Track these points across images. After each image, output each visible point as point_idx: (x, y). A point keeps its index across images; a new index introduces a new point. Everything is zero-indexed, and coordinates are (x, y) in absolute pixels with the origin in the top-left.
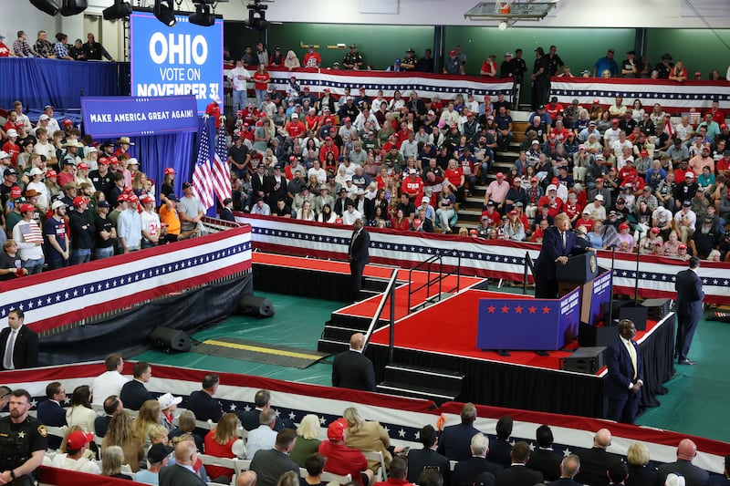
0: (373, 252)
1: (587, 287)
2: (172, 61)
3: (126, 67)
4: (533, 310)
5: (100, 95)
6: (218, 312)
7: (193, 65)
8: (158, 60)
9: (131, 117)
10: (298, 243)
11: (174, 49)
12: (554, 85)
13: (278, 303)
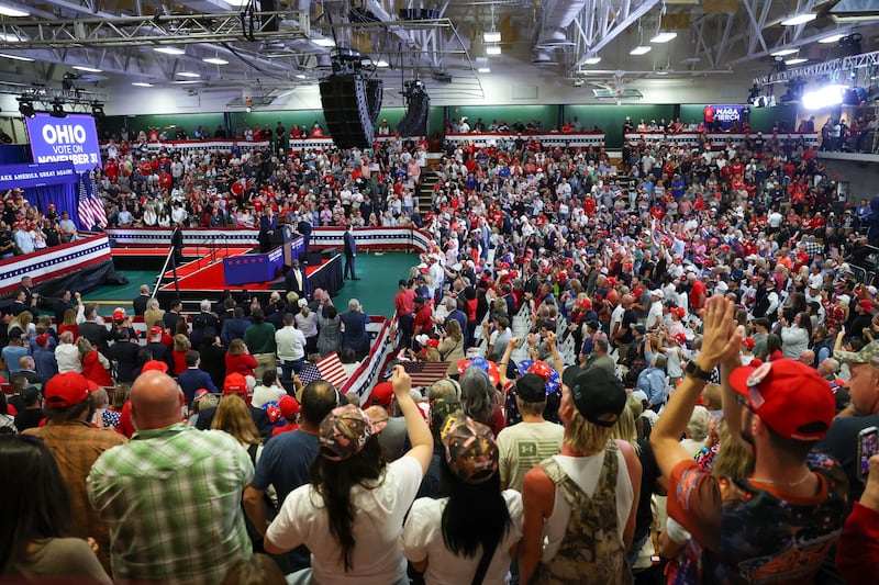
0: (185, 241)
1: (287, 246)
2: (61, 141)
3: (28, 146)
4: (261, 260)
5: (17, 162)
6: (91, 285)
7: (76, 143)
8: (51, 141)
9: (27, 176)
10: (150, 241)
11: (61, 135)
12: (291, 142)
13: (131, 276)
